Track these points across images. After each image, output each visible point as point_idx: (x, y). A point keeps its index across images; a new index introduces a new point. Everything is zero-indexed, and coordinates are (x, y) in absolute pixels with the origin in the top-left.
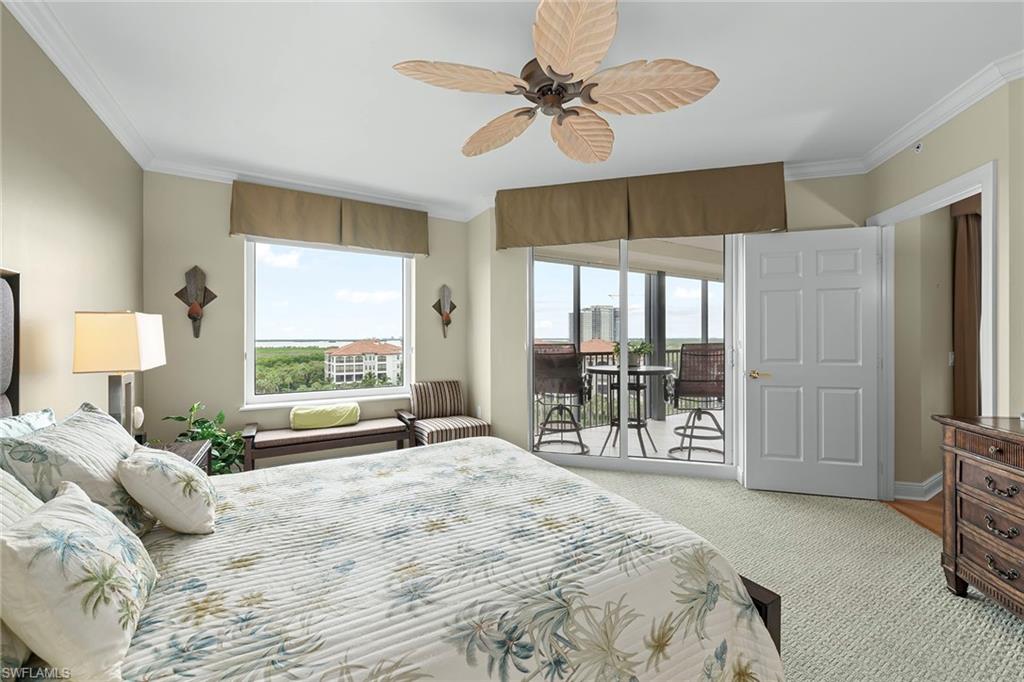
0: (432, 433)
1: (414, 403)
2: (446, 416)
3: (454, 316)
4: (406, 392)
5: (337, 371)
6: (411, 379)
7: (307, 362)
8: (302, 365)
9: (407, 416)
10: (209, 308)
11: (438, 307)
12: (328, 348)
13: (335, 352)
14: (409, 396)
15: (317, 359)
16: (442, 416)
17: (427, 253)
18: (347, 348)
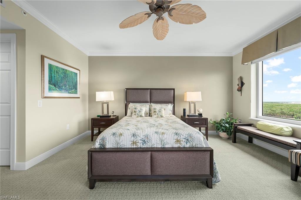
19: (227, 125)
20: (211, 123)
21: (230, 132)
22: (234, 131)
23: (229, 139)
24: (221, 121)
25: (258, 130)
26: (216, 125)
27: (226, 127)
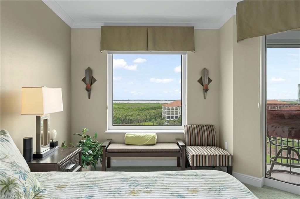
0: (193, 156)
1: (186, 136)
2: (205, 146)
3: (210, 86)
4: (181, 129)
5: (167, 114)
6: (185, 122)
7: (155, 109)
8: (153, 111)
9: (181, 144)
10: (94, 85)
11: (201, 81)
12: (164, 104)
13: (166, 105)
14: (183, 131)
15: (159, 108)
16: (203, 145)
17: (195, 51)
18: (171, 104)
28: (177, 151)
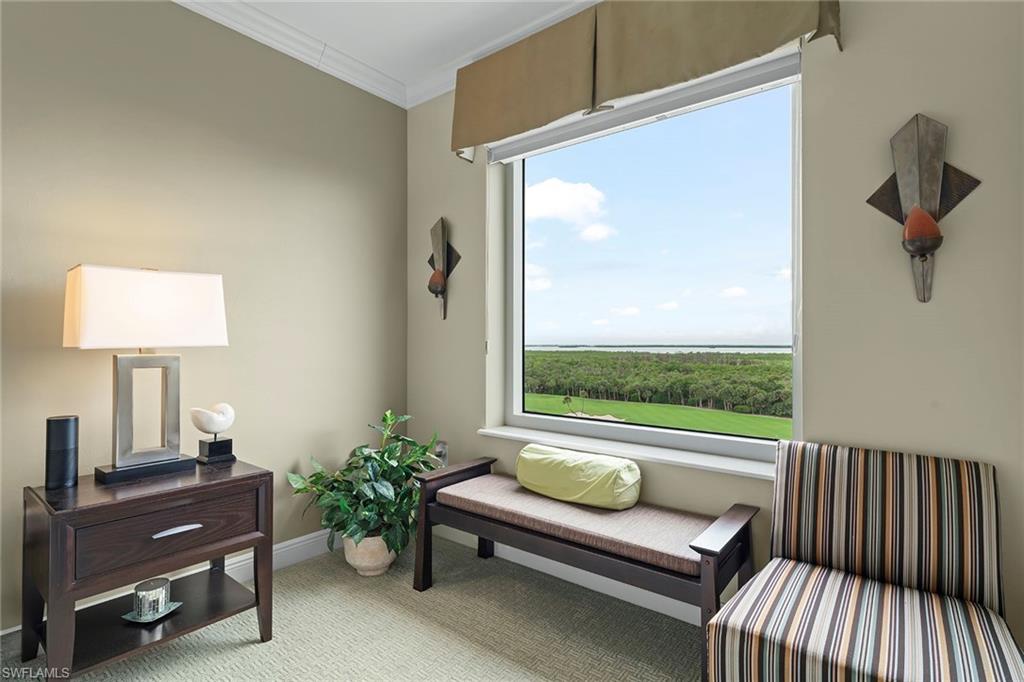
11: (889, 200)
19: (387, 490)
20: (298, 491)
21: (399, 529)
22: (423, 517)
23: (394, 566)
24: (350, 467)
25: (524, 490)
26: (329, 497)
27: (380, 502)
28: (686, 569)
